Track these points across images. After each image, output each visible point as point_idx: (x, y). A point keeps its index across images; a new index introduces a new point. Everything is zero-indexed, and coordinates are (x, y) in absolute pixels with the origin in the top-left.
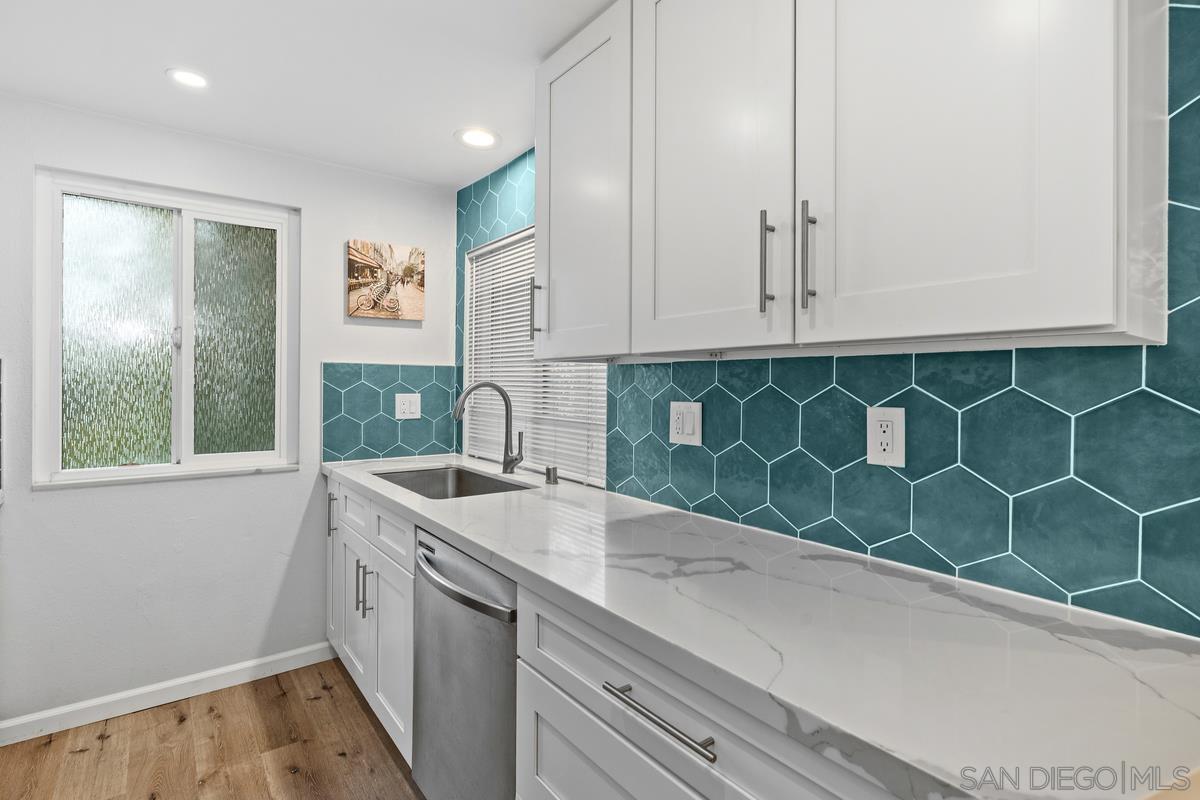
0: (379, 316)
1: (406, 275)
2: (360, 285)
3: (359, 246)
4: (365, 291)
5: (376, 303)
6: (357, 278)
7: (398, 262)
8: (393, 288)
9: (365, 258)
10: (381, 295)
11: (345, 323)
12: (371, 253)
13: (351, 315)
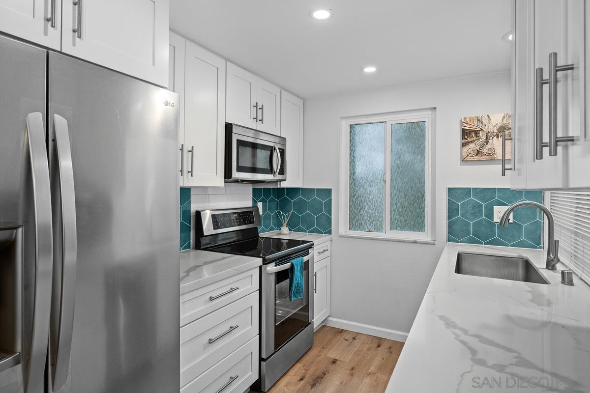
0: (481, 159)
1: (500, 132)
2: (469, 143)
3: (468, 120)
4: (472, 145)
5: (478, 152)
6: (466, 139)
7: (494, 125)
8: (490, 141)
9: (472, 127)
10: (482, 147)
11: (461, 165)
12: (476, 123)
13: (464, 161)
